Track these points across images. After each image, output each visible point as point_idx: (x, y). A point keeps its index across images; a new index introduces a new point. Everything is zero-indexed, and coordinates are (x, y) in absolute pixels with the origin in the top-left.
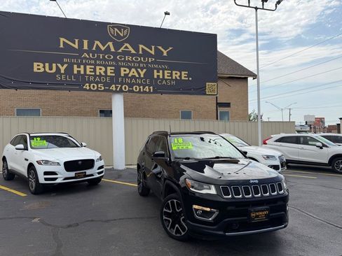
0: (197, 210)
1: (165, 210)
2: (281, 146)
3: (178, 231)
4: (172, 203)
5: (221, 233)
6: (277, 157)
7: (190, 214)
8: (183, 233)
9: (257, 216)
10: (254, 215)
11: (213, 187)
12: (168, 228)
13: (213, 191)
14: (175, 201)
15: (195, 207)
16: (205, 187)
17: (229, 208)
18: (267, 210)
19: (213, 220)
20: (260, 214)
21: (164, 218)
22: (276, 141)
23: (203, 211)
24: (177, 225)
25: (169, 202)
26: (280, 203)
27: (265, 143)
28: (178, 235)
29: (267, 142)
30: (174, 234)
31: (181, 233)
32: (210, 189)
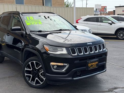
0: (53, 66)
1: (26, 69)
3: (37, 82)
4: (32, 64)
7: (48, 69)
8: (41, 83)
9: (92, 66)
10: (90, 65)
11: (64, 49)
12: (30, 82)
13: (64, 51)
14: (34, 62)
15: (52, 63)
16: (59, 49)
18: (97, 61)
19: (65, 71)
21: (26, 74)
23: (58, 66)
24: (37, 78)
25: (30, 63)
30: (34, 84)
31: (40, 83)
32: (62, 50)
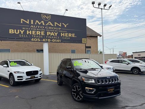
0: (87, 89)
1: (73, 90)
2: (112, 64)
3: (78, 98)
4: (76, 87)
5: (97, 98)
6: (112, 68)
7: (84, 91)
8: (81, 99)
9: (110, 91)
11: (93, 80)
12: (74, 97)
13: (93, 81)
14: (77, 86)
15: (86, 88)
16: (90, 80)
17: (100, 88)
18: (114, 88)
19: (94, 93)
20: (111, 90)
21: (73, 93)
22: (110, 62)
23: (90, 90)
24: (78, 96)
25: (75, 87)
26: (118, 85)
27: (106, 63)
28: (79, 100)
29: (106, 62)
32: (92, 81)
